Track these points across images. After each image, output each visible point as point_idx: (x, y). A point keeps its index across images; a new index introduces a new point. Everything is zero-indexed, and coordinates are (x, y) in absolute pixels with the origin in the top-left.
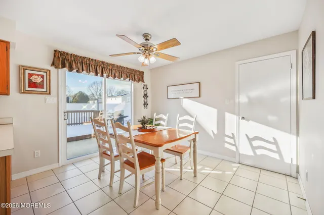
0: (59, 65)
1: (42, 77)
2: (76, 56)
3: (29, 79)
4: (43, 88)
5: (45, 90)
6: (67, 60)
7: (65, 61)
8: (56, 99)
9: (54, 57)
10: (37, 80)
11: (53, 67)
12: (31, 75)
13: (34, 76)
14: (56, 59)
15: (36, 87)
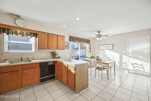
5: (68, 48)
7: (72, 39)
9: (70, 38)
10: (66, 45)
11: (70, 41)
12: (65, 44)
13: (66, 44)
14: (70, 39)
15: (66, 47)
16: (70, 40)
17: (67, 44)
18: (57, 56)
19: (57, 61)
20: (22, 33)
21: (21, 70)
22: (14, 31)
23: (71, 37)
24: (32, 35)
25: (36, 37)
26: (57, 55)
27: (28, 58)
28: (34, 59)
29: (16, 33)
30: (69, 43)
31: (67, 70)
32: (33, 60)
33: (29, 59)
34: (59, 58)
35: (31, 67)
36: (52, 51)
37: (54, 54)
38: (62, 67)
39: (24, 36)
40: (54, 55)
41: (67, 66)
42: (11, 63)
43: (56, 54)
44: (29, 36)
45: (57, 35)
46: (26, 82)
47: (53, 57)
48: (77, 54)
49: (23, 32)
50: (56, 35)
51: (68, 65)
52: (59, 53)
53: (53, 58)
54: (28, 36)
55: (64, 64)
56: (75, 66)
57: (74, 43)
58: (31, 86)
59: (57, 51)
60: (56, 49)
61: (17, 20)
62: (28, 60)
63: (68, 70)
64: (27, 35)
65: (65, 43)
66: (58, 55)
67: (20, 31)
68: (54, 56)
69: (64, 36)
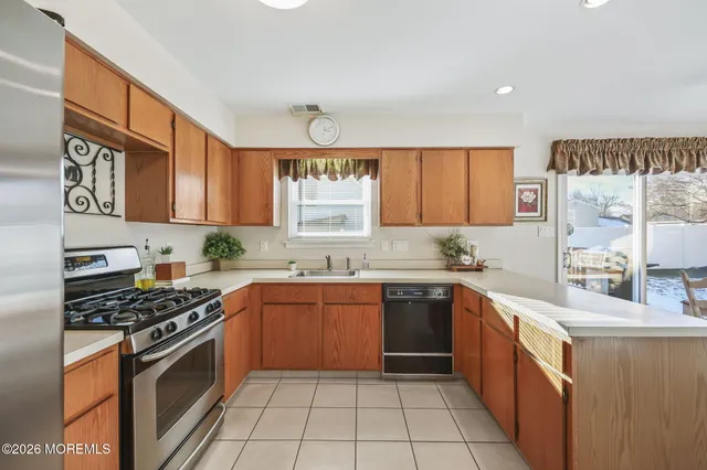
0: (564, 166)
1: (535, 191)
2: (592, 141)
3: (519, 198)
4: (536, 211)
5: (538, 214)
6: (576, 155)
7: (574, 157)
8: (554, 229)
9: (554, 154)
10: (529, 198)
11: (553, 172)
12: (521, 191)
13: (526, 193)
14: (558, 157)
15: (528, 211)
16: (552, 166)
17: (531, 190)
18: (466, 260)
19: (460, 285)
20: (329, 166)
21: (320, 304)
22: (309, 166)
23: (560, 148)
24: (361, 169)
25: (374, 177)
26: (466, 253)
27: (348, 260)
28: (367, 267)
29: (315, 173)
30: (544, 184)
31: (515, 353)
32: (363, 269)
33: (353, 266)
34: (479, 268)
35: (352, 297)
36: (444, 232)
37: (450, 249)
38: (484, 322)
39: (336, 179)
40: (451, 253)
41: (511, 325)
42: (302, 274)
43: (460, 251)
44: (352, 176)
45: (468, 151)
46: (335, 353)
47: (445, 262)
48: (618, 254)
49: (333, 164)
50: (462, 149)
51: (516, 319)
52: (480, 241)
53: (449, 268)
54: (349, 174)
55: (497, 306)
56: (569, 341)
57: (587, 177)
58: (353, 374)
59: (470, 235)
60: (461, 225)
61: (313, 124)
62: (348, 268)
63: (519, 353)
64: (345, 173)
65: (518, 187)
66: (477, 253)
67: (324, 161)
68: (451, 256)
69: (510, 150)
